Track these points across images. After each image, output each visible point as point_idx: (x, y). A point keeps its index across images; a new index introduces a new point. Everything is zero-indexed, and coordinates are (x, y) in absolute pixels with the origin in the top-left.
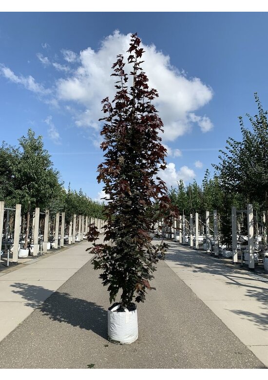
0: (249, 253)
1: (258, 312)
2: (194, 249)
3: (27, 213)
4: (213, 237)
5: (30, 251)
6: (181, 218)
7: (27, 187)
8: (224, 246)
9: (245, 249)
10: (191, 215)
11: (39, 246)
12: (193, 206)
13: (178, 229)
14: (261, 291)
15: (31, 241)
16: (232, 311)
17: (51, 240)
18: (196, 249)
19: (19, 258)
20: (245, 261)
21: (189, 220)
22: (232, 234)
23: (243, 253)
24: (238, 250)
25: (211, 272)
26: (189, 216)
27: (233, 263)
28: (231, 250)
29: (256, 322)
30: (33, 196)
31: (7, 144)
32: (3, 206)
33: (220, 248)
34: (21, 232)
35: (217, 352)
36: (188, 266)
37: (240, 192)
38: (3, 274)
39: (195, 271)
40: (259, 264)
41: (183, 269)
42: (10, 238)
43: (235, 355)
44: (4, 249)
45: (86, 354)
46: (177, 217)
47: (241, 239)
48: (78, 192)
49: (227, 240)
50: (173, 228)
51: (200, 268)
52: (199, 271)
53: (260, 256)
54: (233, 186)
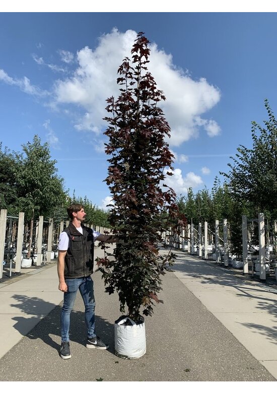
0: (261, 264)
1: (270, 325)
2: (203, 259)
3: (30, 221)
4: (223, 246)
5: (33, 261)
6: (189, 227)
7: (32, 194)
8: (234, 257)
9: (256, 259)
10: (200, 223)
11: (42, 255)
12: (202, 215)
13: (186, 238)
14: (272, 303)
15: (34, 250)
16: (244, 324)
17: (55, 249)
18: (205, 260)
19: (22, 268)
20: (256, 271)
21: (197, 229)
22: (242, 243)
23: (254, 264)
24: (248, 260)
25: (221, 283)
26: (198, 224)
27: (244, 274)
28: (241, 260)
29: (268, 336)
30: (36, 204)
31: (9, 150)
32: (6, 214)
33: (230, 258)
34: (24, 241)
35: (229, 367)
36: (197, 277)
37: (251, 200)
38: (5, 285)
39: (203, 282)
40: (270, 275)
41: (192, 280)
42: (13, 247)
43: (247, 370)
44: (6, 258)
45: (93, 368)
46: (185, 226)
47: (251, 249)
48: (83, 200)
49: (238, 249)
50: (182, 237)
51: (209, 279)
52: (207, 282)
53: (272, 266)
54: (243, 194)
